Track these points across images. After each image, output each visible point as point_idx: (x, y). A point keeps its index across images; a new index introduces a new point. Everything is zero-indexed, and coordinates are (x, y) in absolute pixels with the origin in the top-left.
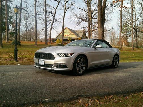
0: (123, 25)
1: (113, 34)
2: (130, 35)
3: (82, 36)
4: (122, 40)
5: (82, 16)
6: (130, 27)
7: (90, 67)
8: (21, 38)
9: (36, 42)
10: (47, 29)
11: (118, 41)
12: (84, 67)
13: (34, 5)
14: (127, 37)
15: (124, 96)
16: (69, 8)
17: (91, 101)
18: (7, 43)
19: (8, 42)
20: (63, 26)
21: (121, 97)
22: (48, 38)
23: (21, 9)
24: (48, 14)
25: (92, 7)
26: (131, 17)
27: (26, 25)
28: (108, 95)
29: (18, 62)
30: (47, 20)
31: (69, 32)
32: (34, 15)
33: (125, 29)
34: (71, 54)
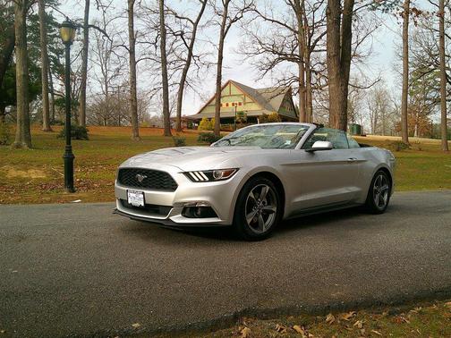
0: (411, 69)
1: (380, 99)
2: (436, 101)
3: (282, 106)
4: (411, 118)
5: (278, 44)
6: (438, 75)
7: (293, 214)
8: (91, 116)
9: (136, 130)
10: (170, 88)
11: (397, 120)
12: (272, 212)
13: (126, 15)
14: (427, 107)
15: (391, 314)
16: (237, 19)
17: (282, 329)
18: (48, 133)
19: (50, 130)
20: (219, 77)
21: (382, 319)
22: (174, 114)
23: (87, 27)
24: (170, 39)
25: (309, 15)
26: (438, 43)
27: (106, 77)
28: (338, 309)
29: (73, 195)
30: (169, 58)
31: (240, 95)
32: (127, 43)
33: (420, 83)
34: (229, 173)
